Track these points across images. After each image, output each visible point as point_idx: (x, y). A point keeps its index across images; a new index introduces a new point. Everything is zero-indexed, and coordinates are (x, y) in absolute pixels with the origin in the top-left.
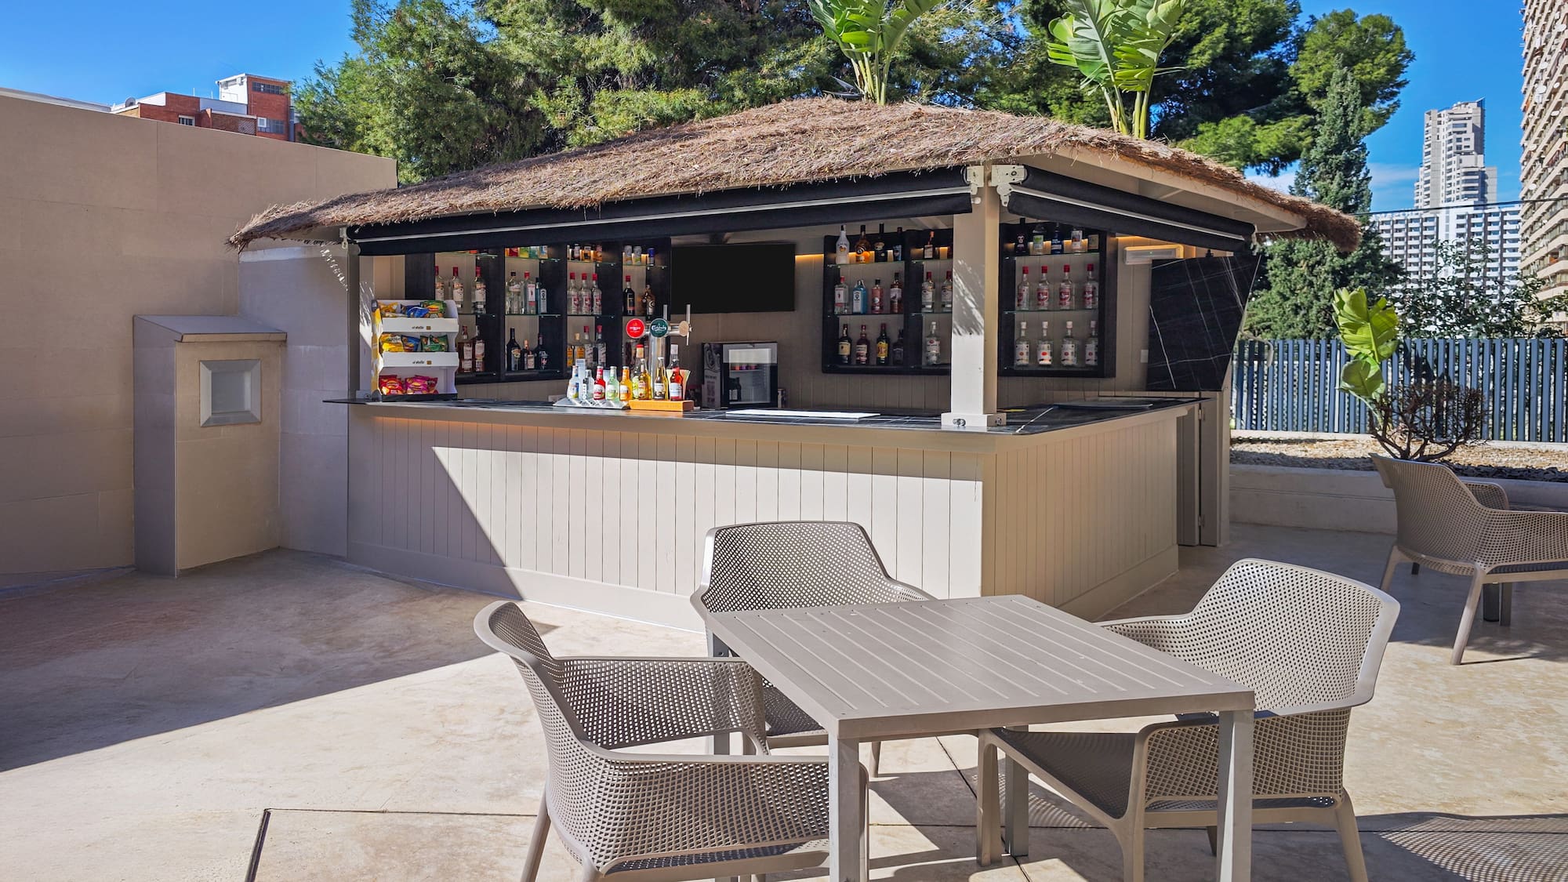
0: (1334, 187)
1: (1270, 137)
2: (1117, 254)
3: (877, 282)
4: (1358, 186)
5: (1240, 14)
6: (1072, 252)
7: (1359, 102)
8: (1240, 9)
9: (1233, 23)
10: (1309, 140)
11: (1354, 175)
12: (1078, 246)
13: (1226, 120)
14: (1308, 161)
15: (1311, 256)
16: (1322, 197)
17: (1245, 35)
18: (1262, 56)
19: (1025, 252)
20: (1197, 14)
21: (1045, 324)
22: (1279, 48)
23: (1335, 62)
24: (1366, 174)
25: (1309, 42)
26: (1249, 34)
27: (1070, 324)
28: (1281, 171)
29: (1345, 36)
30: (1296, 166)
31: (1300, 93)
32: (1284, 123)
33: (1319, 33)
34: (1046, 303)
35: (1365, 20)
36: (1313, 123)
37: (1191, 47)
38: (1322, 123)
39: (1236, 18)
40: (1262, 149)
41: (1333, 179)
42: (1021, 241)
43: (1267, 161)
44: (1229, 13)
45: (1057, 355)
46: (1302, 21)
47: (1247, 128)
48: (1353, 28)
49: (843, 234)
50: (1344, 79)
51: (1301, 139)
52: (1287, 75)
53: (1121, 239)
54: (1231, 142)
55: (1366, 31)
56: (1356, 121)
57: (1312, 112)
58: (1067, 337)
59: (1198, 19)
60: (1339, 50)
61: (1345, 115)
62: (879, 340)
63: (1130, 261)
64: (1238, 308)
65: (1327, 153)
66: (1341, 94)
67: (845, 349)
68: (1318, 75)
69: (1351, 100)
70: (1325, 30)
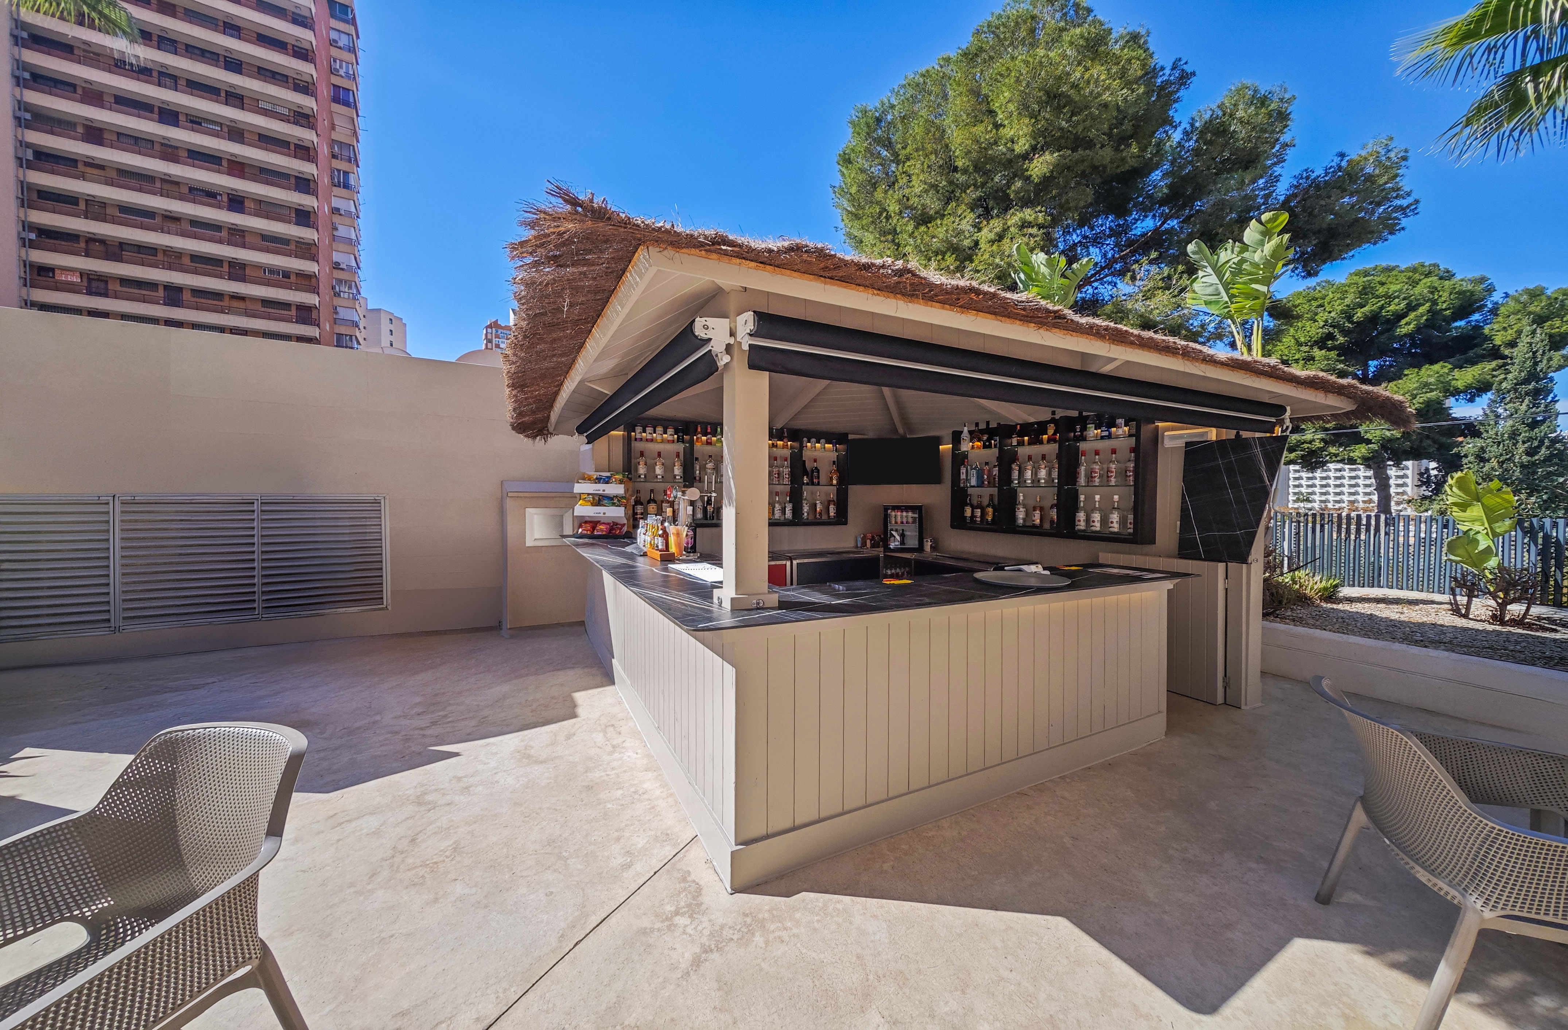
0: (1524, 407)
1: (1466, 377)
2: (1156, 439)
3: (987, 464)
4: (1546, 406)
5: (1441, 296)
6: (1117, 437)
7: (1547, 348)
8: (1441, 293)
9: (1434, 303)
10: (1503, 376)
11: (1543, 399)
12: (1120, 431)
13: (1427, 366)
14: (1498, 391)
15: (1501, 455)
16: (1512, 415)
17: (1446, 310)
18: (1461, 323)
19: (1083, 438)
20: (1404, 299)
21: (1097, 497)
22: (1476, 317)
23: (1525, 321)
24: (1553, 398)
25: (1502, 310)
26: (1449, 309)
27: (1116, 497)
28: (1477, 399)
29: (1536, 304)
30: (1489, 395)
31: (1494, 346)
32: (1480, 366)
33: (1512, 303)
34: (1097, 480)
35: (1556, 291)
36: (1505, 365)
37: (1400, 321)
38: (1513, 364)
39: (1437, 300)
40: (1460, 384)
41: (1523, 402)
42: (1078, 430)
43: (1464, 392)
44: (1431, 296)
45: (1105, 521)
46: (1497, 297)
47: (1446, 370)
48: (1543, 297)
49: (966, 429)
50: (1534, 332)
51: (1494, 376)
52: (1483, 334)
53: (1160, 424)
54: (1432, 380)
55: (1556, 299)
56: (1545, 362)
57: (1505, 357)
58: (1114, 508)
59: (1406, 302)
60: (1530, 313)
61: (1534, 356)
62: (988, 506)
63: (1168, 444)
64: (1265, 486)
65: (1516, 384)
66: (1531, 344)
67: (968, 512)
68: (1510, 331)
69: (1539, 347)
70: (1517, 301)
